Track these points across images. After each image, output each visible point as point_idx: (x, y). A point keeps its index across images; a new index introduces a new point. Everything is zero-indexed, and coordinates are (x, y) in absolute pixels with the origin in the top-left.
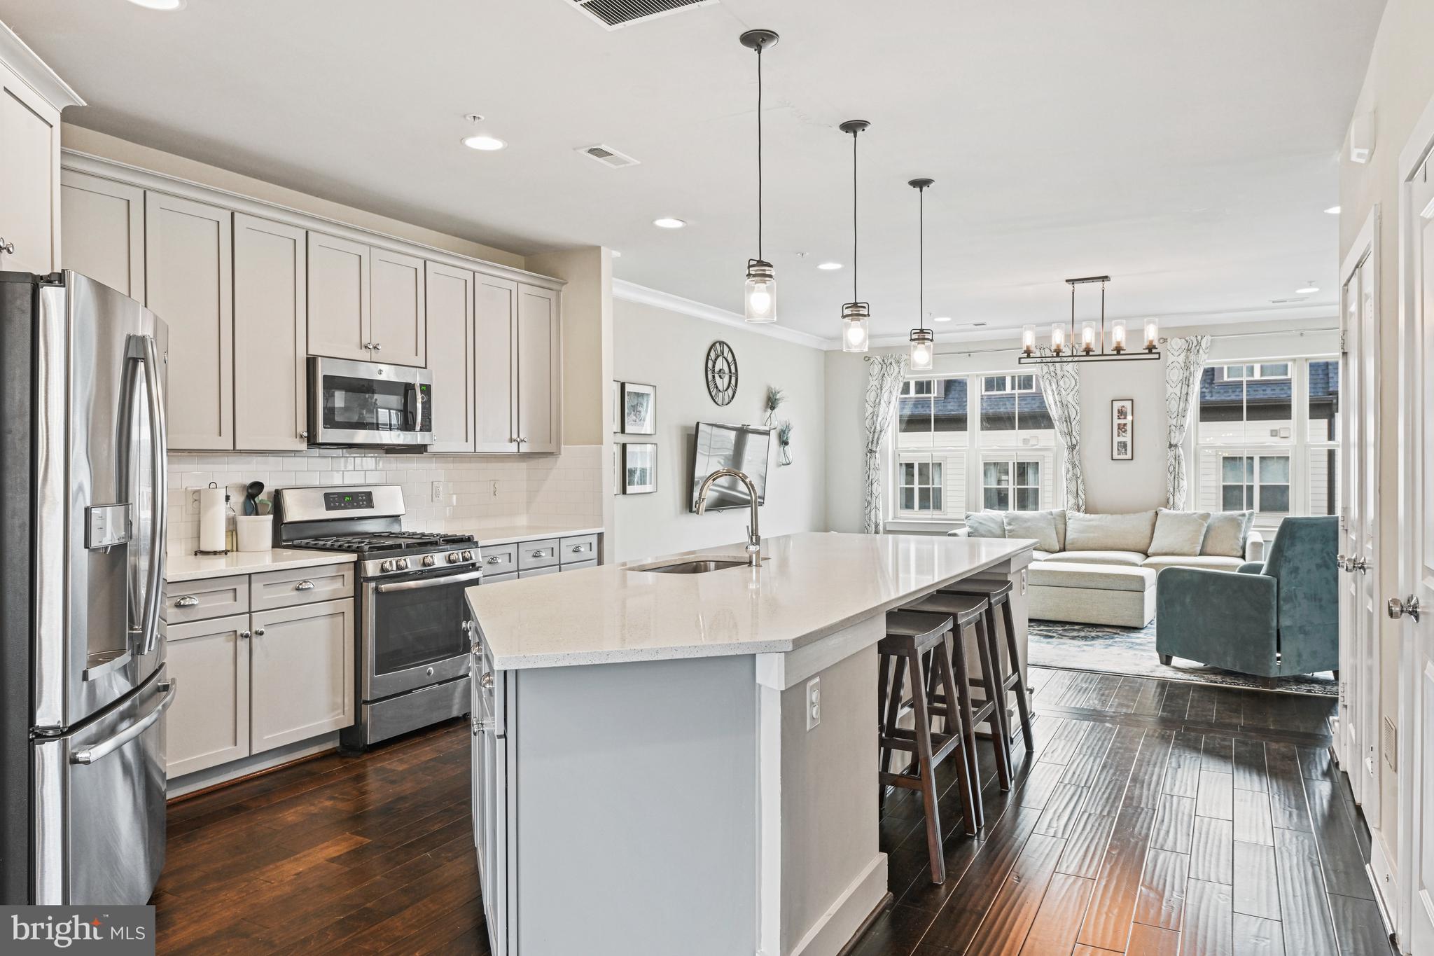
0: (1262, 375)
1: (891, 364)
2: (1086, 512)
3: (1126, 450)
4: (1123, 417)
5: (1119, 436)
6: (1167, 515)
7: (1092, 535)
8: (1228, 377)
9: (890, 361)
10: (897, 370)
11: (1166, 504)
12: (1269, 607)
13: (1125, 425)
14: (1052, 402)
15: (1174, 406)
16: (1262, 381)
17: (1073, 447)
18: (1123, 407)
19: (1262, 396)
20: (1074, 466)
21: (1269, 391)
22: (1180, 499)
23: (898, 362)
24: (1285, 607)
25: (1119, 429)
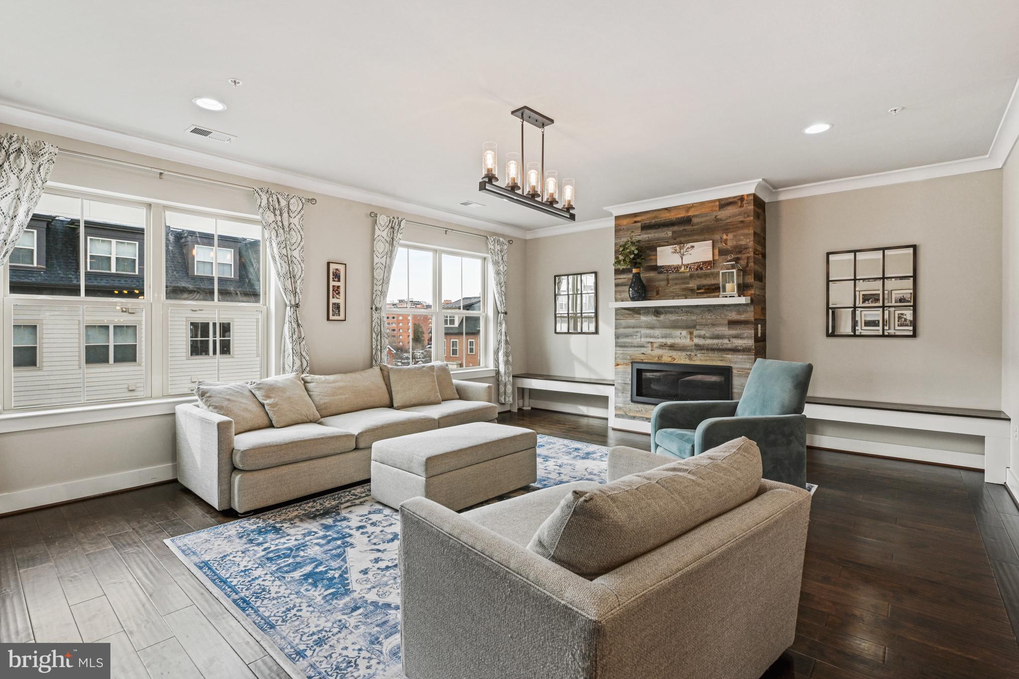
0: (116, 271)
3: (339, 311)
4: (336, 279)
5: (333, 297)
7: (343, 397)
8: (90, 269)
13: (338, 287)
16: (117, 274)
18: (337, 270)
19: (118, 285)
21: (123, 282)
25: (333, 290)
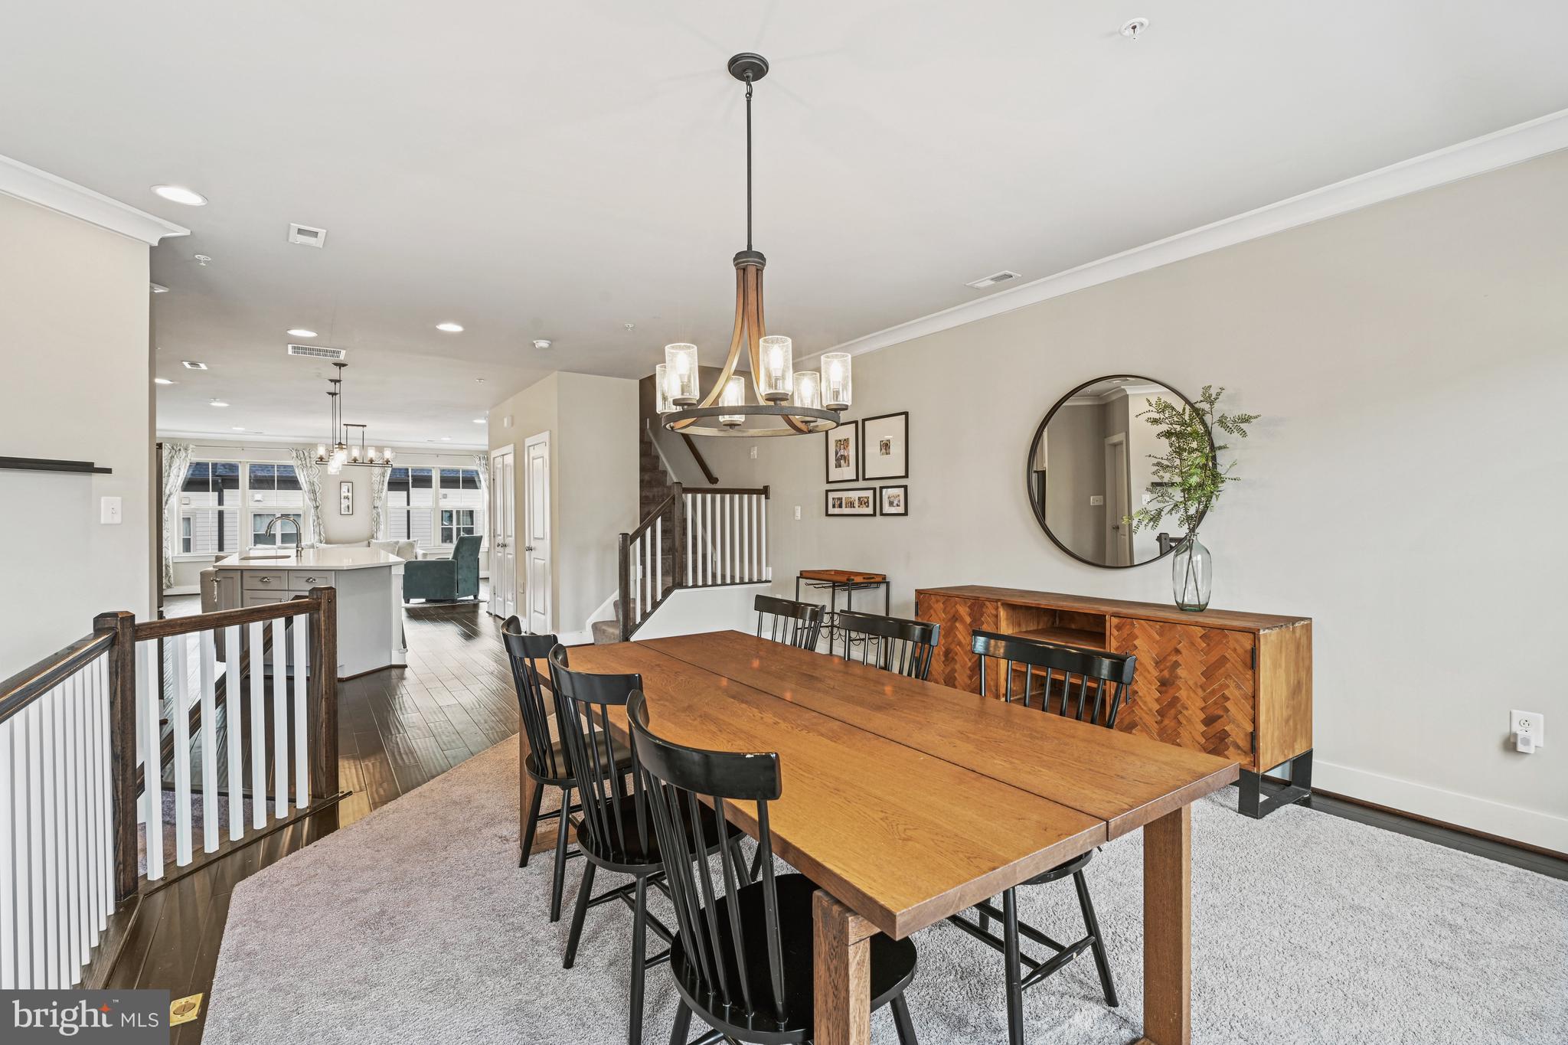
1: (180, 450)
2: (326, 543)
6: (375, 543)
9: (178, 448)
10: (184, 454)
11: (373, 537)
12: (454, 572)
14: (303, 481)
15: (376, 487)
17: (317, 507)
20: (318, 518)
22: (380, 535)
23: (186, 449)
24: (460, 571)
